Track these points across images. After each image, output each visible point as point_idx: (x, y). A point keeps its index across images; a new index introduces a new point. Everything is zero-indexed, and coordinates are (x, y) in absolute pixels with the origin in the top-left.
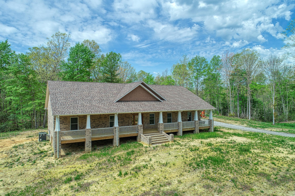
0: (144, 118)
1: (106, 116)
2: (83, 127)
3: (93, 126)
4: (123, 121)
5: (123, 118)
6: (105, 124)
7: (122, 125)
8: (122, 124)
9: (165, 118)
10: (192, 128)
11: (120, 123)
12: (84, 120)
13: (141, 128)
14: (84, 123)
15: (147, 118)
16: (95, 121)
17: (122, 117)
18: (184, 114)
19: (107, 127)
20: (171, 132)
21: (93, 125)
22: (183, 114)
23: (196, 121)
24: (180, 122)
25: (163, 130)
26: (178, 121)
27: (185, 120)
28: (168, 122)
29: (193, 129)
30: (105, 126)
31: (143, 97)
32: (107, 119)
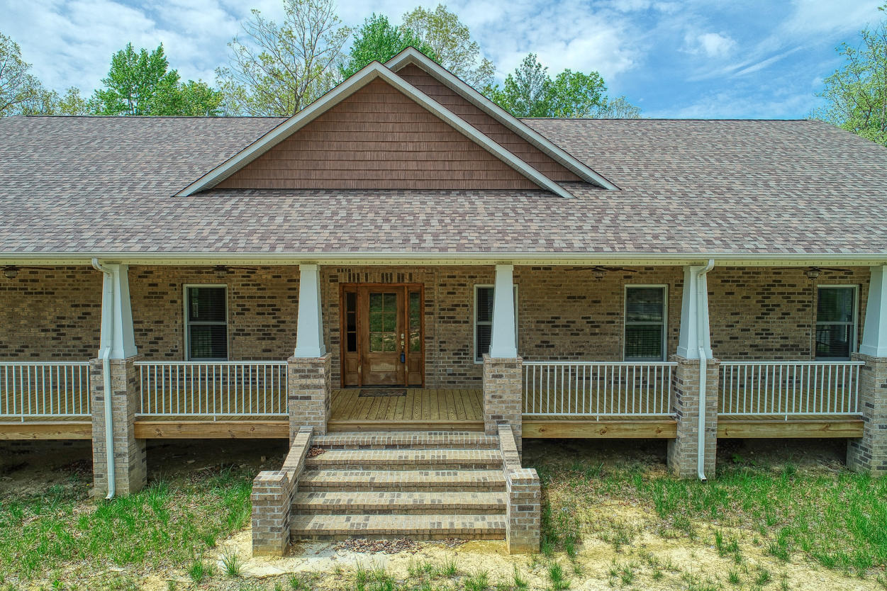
0: (427, 309)
1: (155, 290)
2: (17, 347)
3: (77, 342)
4: (274, 322)
5: (277, 302)
6: (151, 336)
7: (265, 351)
8: (265, 344)
9: (610, 318)
10: (828, 423)
11: (252, 338)
12: (24, 305)
13: (308, 387)
14: (22, 322)
15: (451, 314)
16: (89, 314)
17: (269, 301)
18: (787, 297)
19: (169, 356)
20: (598, 436)
21: (79, 339)
22: (775, 300)
23: (874, 361)
24: (696, 363)
25: (512, 417)
26: (679, 354)
27: (790, 342)
28: (631, 353)
29: (845, 431)
30: (154, 347)
31: (413, 166)
32: (168, 305)
